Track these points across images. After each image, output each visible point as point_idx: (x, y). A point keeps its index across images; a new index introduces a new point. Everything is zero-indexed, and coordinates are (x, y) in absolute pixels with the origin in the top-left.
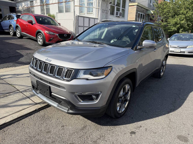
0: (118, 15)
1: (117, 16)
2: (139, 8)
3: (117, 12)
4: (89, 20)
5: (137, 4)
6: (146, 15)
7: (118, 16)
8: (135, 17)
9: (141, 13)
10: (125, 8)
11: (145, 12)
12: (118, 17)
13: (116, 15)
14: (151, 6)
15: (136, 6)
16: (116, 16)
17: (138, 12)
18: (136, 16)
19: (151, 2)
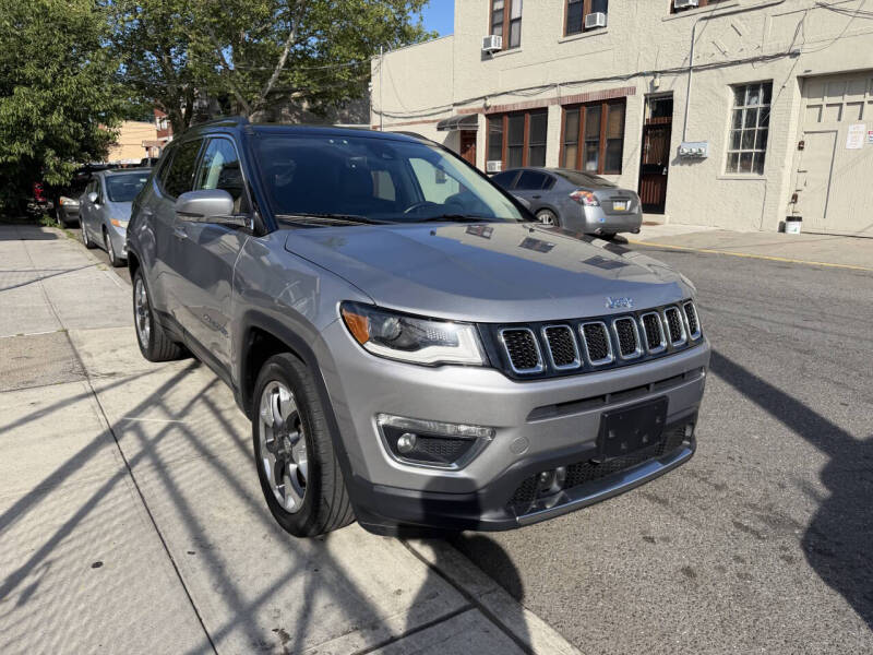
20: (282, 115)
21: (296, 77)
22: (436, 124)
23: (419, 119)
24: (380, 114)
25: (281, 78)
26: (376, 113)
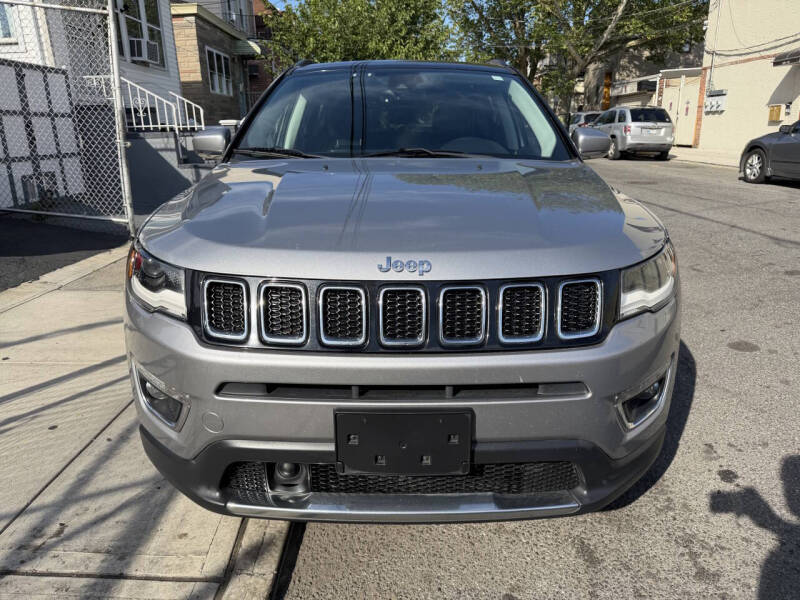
0: (140, 55)
1: (136, 58)
2: (205, 29)
3: (132, 43)
4: (20, 77)
5: (194, 10)
6: (233, 59)
7: (145, 57)
8: (199, 68)
9: (215, 51)
10: (158, 26)
11: (226, 46)
12: (145, 64)
13: (133, 54)
14: (232, 21)
15: (193, 18)
16: (134, 62)
17: (207, 48)
18: (202, 61)
19: (229, 9)
20: (621, 66)
21: (633, 26)
22: (773, 59)
23: (757, 55)
24: (713, 53)
25: (619, 28)
26: (708, 52)
